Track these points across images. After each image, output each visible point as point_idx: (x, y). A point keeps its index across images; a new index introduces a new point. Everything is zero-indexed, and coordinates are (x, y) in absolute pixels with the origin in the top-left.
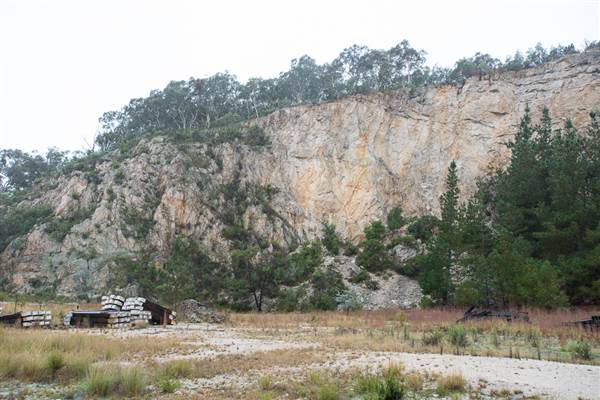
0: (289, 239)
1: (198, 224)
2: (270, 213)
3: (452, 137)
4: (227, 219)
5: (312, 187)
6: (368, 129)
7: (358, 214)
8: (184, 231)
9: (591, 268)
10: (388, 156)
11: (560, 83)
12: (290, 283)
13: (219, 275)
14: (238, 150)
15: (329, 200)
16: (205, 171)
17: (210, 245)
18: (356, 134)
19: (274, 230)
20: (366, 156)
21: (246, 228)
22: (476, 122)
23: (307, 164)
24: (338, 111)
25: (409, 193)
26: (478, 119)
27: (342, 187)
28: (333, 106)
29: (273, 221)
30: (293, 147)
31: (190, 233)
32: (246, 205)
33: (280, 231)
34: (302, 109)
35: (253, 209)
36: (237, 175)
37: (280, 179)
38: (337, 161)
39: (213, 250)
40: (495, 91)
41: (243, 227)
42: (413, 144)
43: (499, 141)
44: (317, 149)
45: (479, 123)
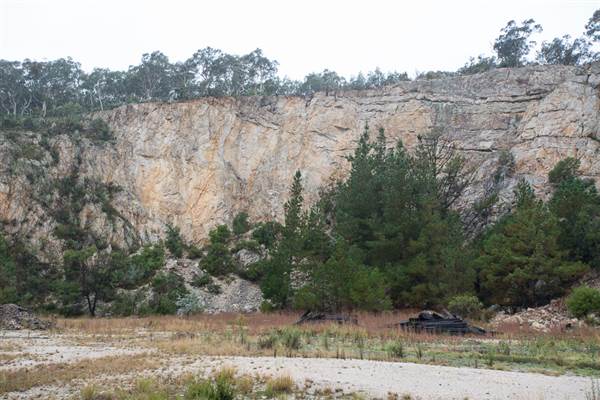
0: (130, 240)
1: (26, 221)
2: (111, 213)
3: (299, 147)
4: (61, 217)
5: (158, 187)
6: (218, 133)
7: (203, 217)
8: (7, 228)
9: (412, 275)
10: (237, 161)
11: (395, 106)
12: (128, 286)
13: (47, 277)
14: (78, 143)
15: (175, 201)
16: (37, 163)
17: (39, 244)
18: (207, 137)
19: (114, 231)
20: (215, 160)
21: (83, 227)
22: (321, 135)
23: (153, 163)
24: (188, 112)
25: (256, 199)
26: (324, 132)
27: (190, 189)
28: (184, 106)
29: (113, 221)
30: (140, 145)
31: (15, 230)
32: (84, 203)
33: (121, 232)
34: (151, 106)
35: (92, 207)
36: (75, 170)
37: (123, 176)
38: (185, 163)
39: (42, 249)
40: (339, 107)
41: (79, 225)
42: (262, 151)
43: (341, 154)
44: (165, 149)
45: (324, 135)
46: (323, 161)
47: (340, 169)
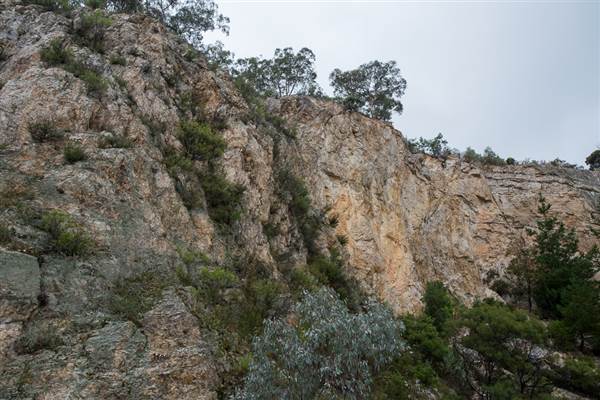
11: (538, 185)
15: (370, 252)
18: (393, 169)
22: (466, 202)
23: (340, 188)
27: (382, 237)
40: (477, 176)
42: (420, 206)
43: (488, 228)
44: (353, 171)
45: (468, 203)
46: (468, 233)
47: (488, 245)
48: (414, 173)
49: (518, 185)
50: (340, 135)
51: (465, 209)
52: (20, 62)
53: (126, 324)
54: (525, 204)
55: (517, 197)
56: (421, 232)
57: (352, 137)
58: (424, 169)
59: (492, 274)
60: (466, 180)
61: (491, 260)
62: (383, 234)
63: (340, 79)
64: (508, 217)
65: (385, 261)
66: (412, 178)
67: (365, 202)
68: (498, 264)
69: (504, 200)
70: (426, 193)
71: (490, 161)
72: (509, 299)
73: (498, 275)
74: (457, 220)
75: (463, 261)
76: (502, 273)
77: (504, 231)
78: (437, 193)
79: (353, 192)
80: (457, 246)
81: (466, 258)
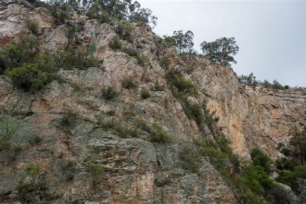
23: (211, 102)
30: (203, 86)
40: (270, 94)
43: (278, 121)
44: (216, 93)
45: (267, 108)
46: (268, 124)
47: (277, 130)
48: (241, 93)
49: (292, 99)
50: (210, 75)
51: (266, 112)
52: (101, 48)
53: (195, 175)
54: (296, 109)
55: (292, 106)
56: (246, 123)
57: (215, 76)
58: (246, 91)
59: (281, 145)
60: (266, 97)
61: (279, 138)
62: (231, 125)
63: (206, 46)
64: (288, 116)
65: (232, 138)
66: (241, 96)
67: (222, 109)
68: (283, 140)
69: (285, 107)
70: (247, 103)
71: (277, 87)
72: (290, 158)
73: (284, 146)
74: (262, 117)
75: (267, 138)
76: (286, 145)
77: (286, 123)
78: (253, 104)
79: (217, 104)
80: (263, 130)
81: (268, 136)
